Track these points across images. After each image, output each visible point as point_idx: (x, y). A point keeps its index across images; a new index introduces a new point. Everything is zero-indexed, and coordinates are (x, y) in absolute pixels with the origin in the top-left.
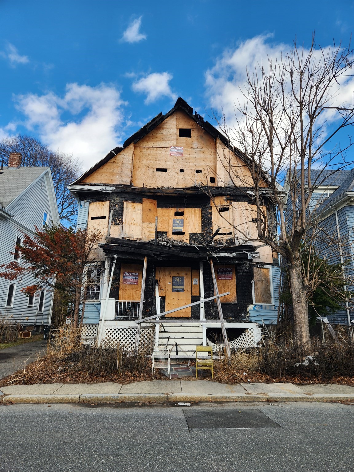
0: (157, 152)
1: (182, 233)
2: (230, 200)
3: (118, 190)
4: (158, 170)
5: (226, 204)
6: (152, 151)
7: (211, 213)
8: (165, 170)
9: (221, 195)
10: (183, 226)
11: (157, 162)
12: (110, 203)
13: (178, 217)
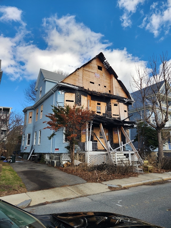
0: (90, 74)
1: (100, 113)
2: (118, 102)
3: (79, 89)
4: (91, 82)
5: (117, 103)
6: (88, 73)
7: (111, 106)
8: (93, 83)
9: (115, 99)
10: (100, 110)
11: (90, 78)
12: (75, 95)
13: (99, 106)
